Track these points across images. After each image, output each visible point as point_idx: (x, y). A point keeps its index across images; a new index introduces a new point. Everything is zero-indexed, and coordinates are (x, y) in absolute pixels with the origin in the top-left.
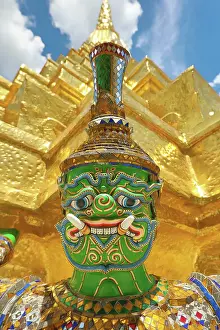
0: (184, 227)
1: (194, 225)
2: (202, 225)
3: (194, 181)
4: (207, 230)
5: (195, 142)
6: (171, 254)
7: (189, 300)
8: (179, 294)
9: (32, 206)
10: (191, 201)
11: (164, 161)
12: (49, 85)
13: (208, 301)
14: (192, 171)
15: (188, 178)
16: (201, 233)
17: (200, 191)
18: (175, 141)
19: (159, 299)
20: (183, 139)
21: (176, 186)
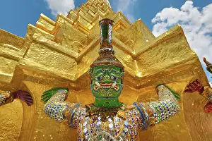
0: (132, 88)
1: (136, 88)
2: (139, 87)
3: (137, 70)
4: (141, 90)
5: (139, 55)
6: (127, 98)
7: (132, 109)
8: (129, 107)
9: (73, 79)
10: (136, 78)
11: (126, 63)
12: (73, 24)
13: (138, 109)
14: (137, 67)
15: (135, 69)
16: (139, 91)
17: (139, 75)
18: (130, 54)
19: (123, 108)
20: (134, 53)
21: (130, 72)
